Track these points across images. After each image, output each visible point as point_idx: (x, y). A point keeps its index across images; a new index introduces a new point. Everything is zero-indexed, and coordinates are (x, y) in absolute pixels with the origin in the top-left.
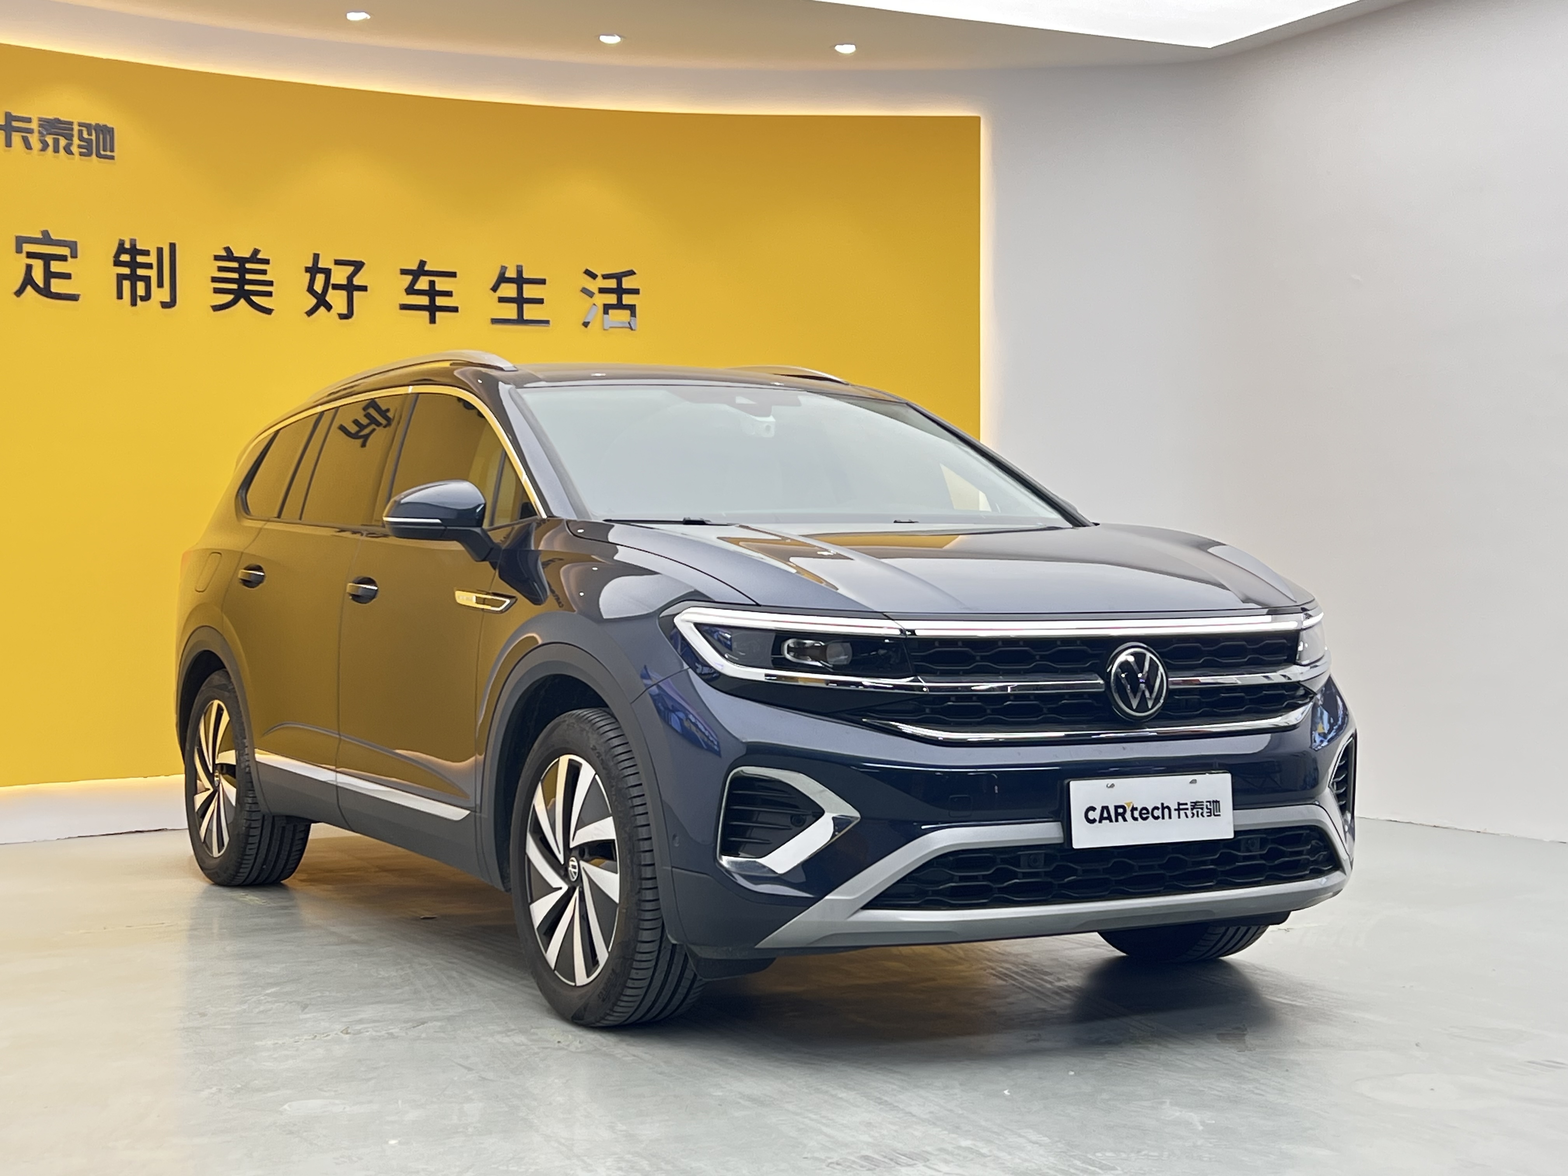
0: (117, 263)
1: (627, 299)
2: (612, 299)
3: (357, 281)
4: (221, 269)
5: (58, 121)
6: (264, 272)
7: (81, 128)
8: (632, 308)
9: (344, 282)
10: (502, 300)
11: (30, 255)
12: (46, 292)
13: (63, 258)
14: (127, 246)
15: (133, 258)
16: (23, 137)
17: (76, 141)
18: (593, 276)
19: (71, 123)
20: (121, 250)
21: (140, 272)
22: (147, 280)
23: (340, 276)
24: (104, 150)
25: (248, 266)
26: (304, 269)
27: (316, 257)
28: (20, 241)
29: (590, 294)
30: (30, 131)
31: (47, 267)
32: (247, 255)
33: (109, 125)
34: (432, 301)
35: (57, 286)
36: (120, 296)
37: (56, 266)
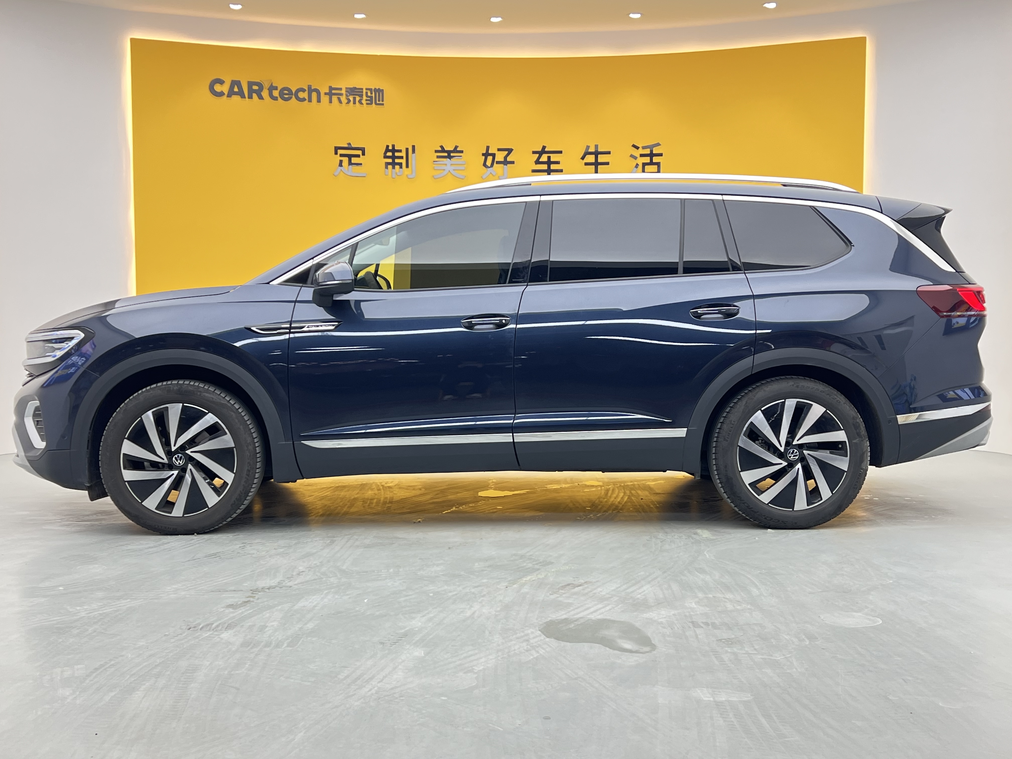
0: (385, 157)
1: (655, 159)
2: (647, 160)
3: (509, 159)
4: (438, 157)
5: (355, 88)
6: (460, 157)
7: (367, 91)
8: (658, 164)
9: (503, 160)
10: (586, 164)
11: (342, 155)
12: (349, 173)
13: (358, 156)
14: (390, 148)
15: (393, 154)
16: (338, 97)
17: (365, 98)
18: (637, 148)
19: (362, 89)
20: (387, 150)
21: (397, 161)
22: (400, 165)
23: (500, 156)
24: (379, 101)
25: (452, 154)
26: (481, 155)
27: (488, 148)
28: (337, 149)
29: (635, 158)
30: (341, 94)
31: (350, 160)
32: (452, 149)
33: (381, 88)
34: (549, 167)
35: (355, 170)
36: (386, 173)
37: (354, 160)
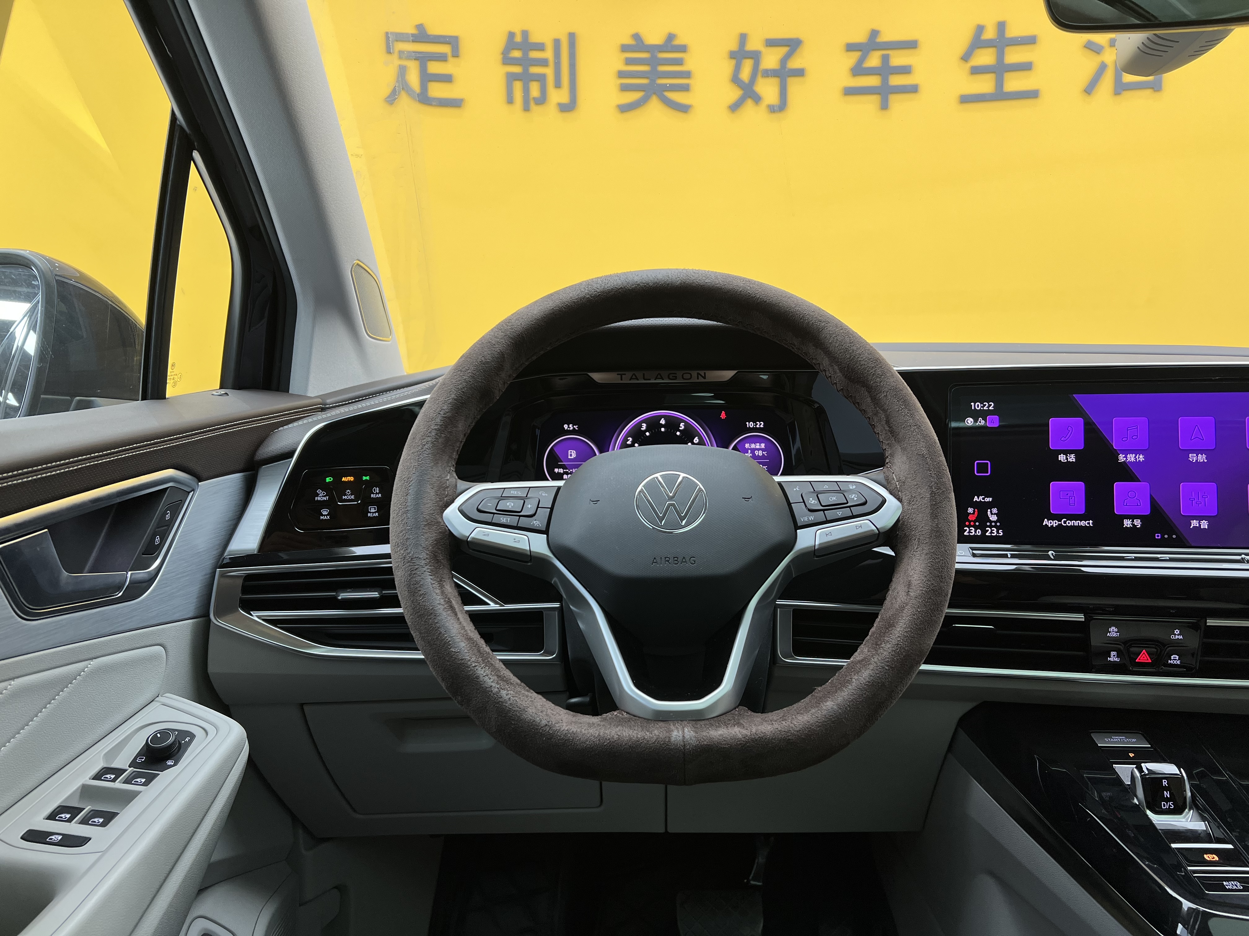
0: (507, 60)
3: (792, 65)
4: (629, 61)
6: (679, 62)
9: (777, 67)
10: (976, 71)
11: (403, 56)
12: (424, 99)
14: (518, 39)
15: (525, 54)
20: (511, 42)
21: (535, 70)
22: (541, 79)
23: (771, 59)
25: (661, 55)
26: (727, 56)
27: (743, 38)
28: (390, 39)
29: (1097, 50)
31: (423, 69)
32: (661, 42)
34: (885, 81)
35: (437, 90)
36: (510, 100)
37: (434, 68)
